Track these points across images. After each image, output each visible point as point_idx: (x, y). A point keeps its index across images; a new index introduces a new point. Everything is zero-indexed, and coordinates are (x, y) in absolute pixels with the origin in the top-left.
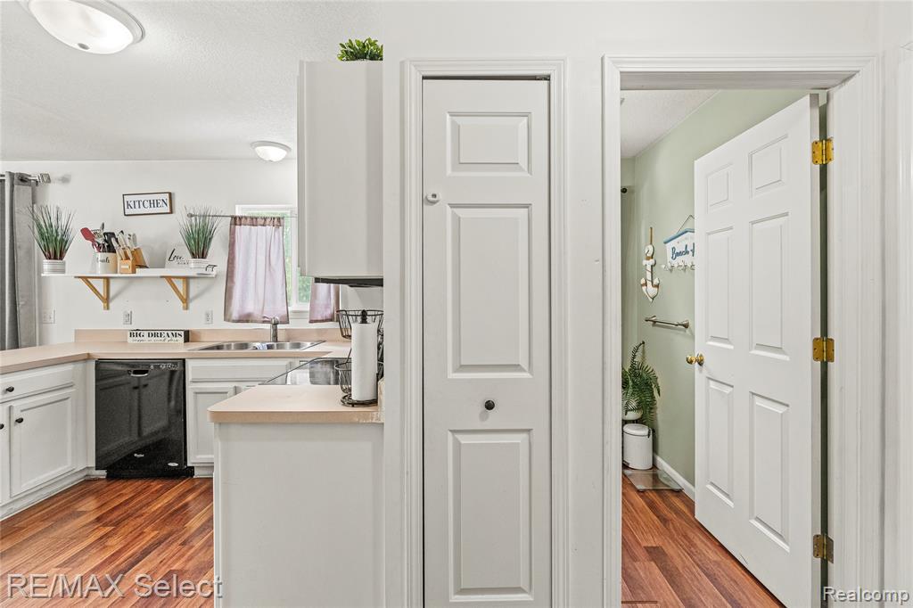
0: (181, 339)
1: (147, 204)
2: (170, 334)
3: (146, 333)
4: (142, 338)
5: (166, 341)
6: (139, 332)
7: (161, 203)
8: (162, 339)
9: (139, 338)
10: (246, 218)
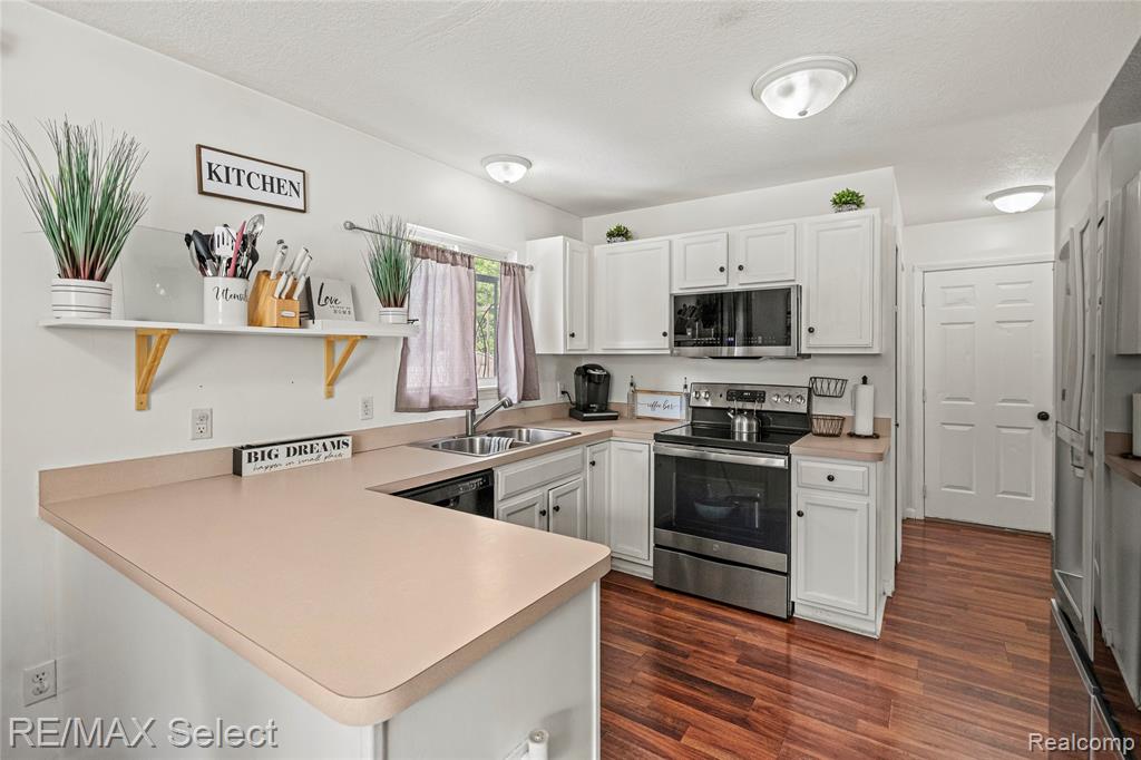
0: (347, 452)
1: (256, 182)
2: (329, 446)
3: (283, 449)
4: (275, 461)
5: (322, 460)
6: (267, 449)
7: (287, 186)
8: (315, 455)
9: (267, 462)
10: (432, 248)
